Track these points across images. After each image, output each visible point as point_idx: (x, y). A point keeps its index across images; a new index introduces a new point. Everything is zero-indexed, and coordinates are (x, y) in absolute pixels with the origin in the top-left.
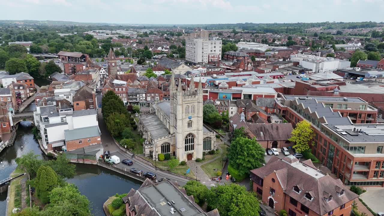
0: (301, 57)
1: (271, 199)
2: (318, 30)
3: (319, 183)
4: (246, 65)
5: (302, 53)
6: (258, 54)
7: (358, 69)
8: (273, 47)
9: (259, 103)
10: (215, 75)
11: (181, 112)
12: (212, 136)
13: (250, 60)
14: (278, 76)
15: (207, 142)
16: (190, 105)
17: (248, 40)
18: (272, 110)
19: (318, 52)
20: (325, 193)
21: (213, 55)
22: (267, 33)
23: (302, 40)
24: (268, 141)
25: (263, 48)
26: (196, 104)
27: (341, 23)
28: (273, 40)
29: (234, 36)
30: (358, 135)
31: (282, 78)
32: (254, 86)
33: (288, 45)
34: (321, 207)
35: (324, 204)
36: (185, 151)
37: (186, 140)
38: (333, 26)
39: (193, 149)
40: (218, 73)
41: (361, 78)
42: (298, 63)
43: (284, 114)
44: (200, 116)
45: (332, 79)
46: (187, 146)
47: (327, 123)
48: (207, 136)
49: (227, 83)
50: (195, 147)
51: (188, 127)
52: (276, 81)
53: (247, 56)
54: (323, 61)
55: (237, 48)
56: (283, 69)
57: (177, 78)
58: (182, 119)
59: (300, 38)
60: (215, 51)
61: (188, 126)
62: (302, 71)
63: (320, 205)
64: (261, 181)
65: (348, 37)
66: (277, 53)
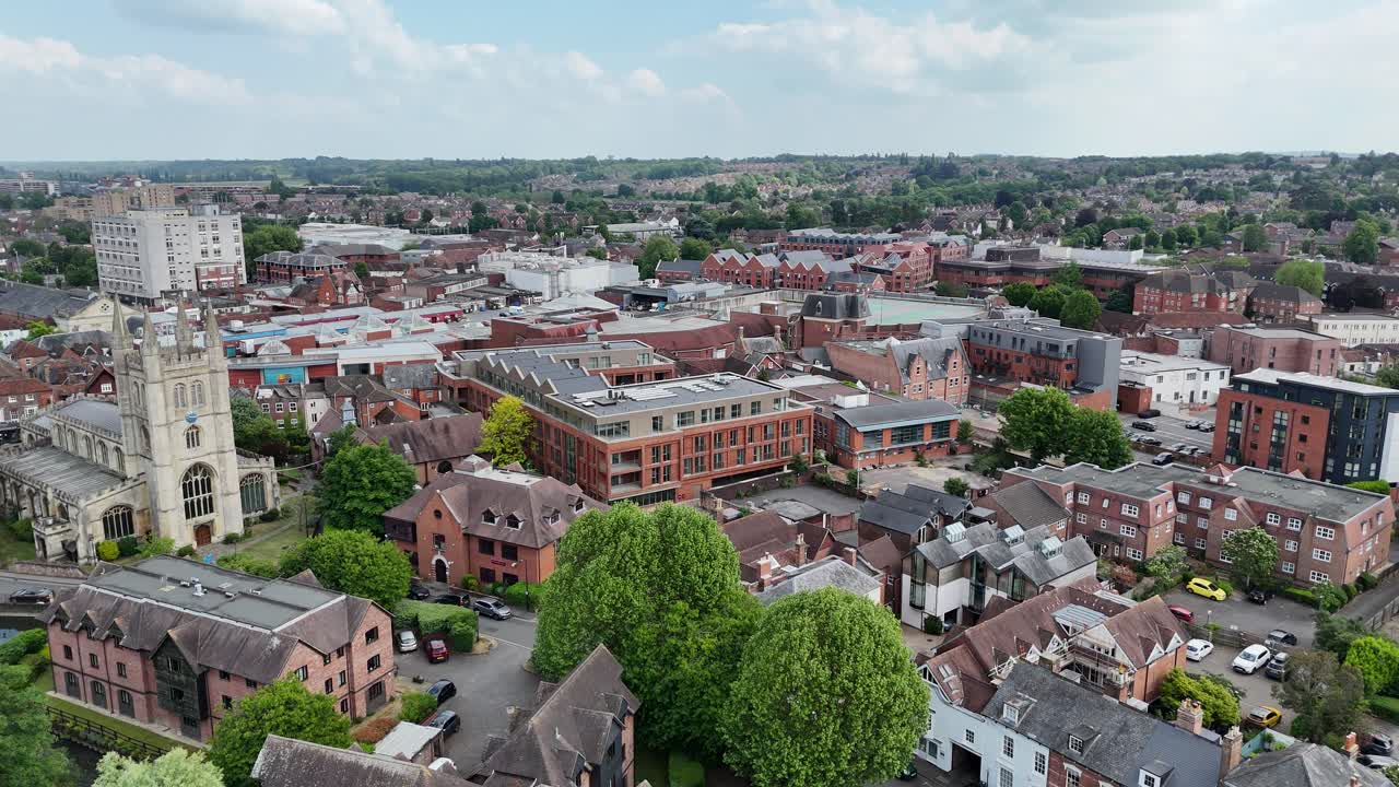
0: (509, 260)
1: (439, 561)
2: (566, 184)
3: (532, 493)
4: (340, 290)
5: (515, 250)
6: (376, 259)
7: (655, 284)
8: (424, 237)
9: (393, 380)
10: (237, 324)
11: (161, 402)
12: (264, 470)
13: (351, 276)
14: (444, 314)
15: (251, 490)
16: (188, 382)
17: (337, 218)
18: (430, 395)
19: (558, 244)
20: (545, 508)
21: (212, 268)
22: (401, 194)
23: (517, 214)
24: (426, 463)
25: (393, 240)
26: (205, 378)
27: (630, 161)
28: (423, 216)
29: (280, 203)
30: (615, 404)
31: (456, 320)
32: (374, 343)
33: (473, 230)
34: (538, 536)
35: (544, 530)
36: (188, 517)
37: (184, 485)
38: (606, 171)
39: (212, 511)
40: (248, 319)
41: (661, 304)
42: (502, 277)
43: (463, 400)
44: (222, 411)
45: (586, 309)
46: (192, 502)
47: (556, 392)
48: (249, 471)
49: (284, 342)
50: (218, 503)
51: (189, 446)
52: (440, 327)
53: (341, 266)
54: (567, 267)
55: (300, 241)
56: (458, 294)
57: (90, 344)
58: (168, 424)
59: (511, 207)
60: (217, 252)
61: (188, 443)
62: (516, 298)
63: (537, 531)
64: (410, 529)
65: (647, 202)
66: (439, 252)
